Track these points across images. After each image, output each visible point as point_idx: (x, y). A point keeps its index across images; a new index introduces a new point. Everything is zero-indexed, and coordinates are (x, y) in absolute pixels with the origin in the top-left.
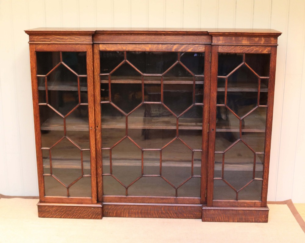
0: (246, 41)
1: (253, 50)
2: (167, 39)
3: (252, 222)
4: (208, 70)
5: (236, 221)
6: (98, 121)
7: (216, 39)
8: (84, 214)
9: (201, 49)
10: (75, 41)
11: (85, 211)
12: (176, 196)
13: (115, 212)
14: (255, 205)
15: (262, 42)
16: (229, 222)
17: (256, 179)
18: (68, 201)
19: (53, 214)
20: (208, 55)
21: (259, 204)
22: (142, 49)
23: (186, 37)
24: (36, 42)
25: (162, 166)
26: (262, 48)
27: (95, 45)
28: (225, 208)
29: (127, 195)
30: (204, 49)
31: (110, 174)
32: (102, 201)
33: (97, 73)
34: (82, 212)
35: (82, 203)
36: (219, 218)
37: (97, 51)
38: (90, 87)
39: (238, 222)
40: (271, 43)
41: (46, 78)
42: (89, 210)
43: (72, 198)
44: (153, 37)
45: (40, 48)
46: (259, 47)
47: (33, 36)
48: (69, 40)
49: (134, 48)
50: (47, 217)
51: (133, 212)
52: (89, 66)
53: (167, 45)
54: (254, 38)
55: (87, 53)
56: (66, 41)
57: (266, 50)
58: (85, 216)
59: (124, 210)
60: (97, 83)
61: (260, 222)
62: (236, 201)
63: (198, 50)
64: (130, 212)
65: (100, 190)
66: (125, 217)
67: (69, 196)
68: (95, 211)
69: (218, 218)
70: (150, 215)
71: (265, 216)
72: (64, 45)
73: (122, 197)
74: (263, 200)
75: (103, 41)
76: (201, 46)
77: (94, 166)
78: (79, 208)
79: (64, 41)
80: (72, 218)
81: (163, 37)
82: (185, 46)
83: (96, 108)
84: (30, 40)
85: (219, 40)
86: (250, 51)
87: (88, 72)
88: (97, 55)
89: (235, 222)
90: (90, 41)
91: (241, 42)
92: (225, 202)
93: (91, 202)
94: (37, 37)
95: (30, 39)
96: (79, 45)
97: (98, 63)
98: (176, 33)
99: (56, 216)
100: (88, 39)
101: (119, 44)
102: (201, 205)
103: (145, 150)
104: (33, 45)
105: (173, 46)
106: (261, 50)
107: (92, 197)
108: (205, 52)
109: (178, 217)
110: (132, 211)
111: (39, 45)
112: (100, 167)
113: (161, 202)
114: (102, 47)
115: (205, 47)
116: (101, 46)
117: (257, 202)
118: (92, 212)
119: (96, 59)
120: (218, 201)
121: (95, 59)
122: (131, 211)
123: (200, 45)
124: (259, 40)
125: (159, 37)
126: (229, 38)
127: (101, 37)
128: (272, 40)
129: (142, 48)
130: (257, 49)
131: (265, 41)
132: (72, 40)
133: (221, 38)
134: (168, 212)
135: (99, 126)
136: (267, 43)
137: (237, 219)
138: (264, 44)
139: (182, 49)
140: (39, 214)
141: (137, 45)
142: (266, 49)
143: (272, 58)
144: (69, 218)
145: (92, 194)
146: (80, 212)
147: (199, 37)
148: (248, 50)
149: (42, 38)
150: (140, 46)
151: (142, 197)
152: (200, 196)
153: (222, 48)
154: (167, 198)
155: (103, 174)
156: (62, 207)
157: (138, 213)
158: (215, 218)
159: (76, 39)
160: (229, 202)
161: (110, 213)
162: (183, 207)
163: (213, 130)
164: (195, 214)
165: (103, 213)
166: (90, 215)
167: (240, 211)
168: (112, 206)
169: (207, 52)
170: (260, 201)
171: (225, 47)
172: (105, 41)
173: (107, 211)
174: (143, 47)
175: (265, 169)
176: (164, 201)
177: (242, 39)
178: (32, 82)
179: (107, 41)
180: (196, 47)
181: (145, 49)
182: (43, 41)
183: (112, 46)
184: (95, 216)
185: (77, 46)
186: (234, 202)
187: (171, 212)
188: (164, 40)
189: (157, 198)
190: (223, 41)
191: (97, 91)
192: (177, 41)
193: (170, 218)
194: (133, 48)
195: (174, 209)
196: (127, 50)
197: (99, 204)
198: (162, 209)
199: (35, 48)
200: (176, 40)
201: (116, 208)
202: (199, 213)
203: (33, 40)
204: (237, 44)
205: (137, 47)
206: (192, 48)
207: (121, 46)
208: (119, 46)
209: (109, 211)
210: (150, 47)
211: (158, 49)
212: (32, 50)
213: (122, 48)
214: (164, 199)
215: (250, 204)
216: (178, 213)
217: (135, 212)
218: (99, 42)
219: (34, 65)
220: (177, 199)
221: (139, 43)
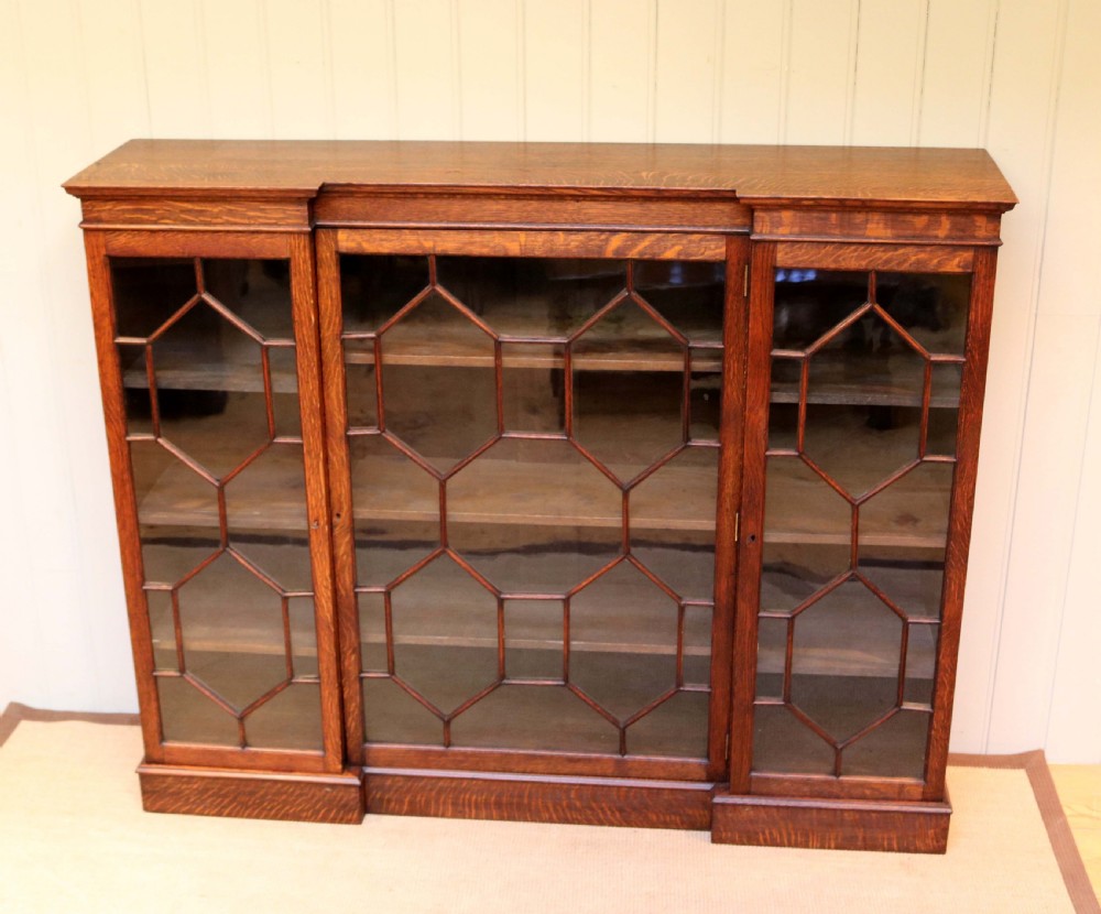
0: (881, 225)
1: (905, 261)
2: (584, 211)
3: (890, 849)
4: (736, 325)
5: (833, 845)
6: (340, 496)
7: (766, 218)
8: (300, 804)
9: (710, 249)
10: (246, 221)
11: (301, 795)
12: (623, 751)
13: (407, 800)
14: (900, 795)
15: (942, 233)
16: (806, 846)
17: (908, 706)
18: (242, 761)
19: (193, 802)
20: (737, 273)
21: (917, 793)
22: (495, 247)
23: (654, 207)
24: (108, 222)
25: (572, 649)
26: (940, 253)
27: (322, 235)
28: (792, 803)
29: (448, 744)
30: (724, 249)
31: (387, 675)
32: (363, 763)
33: (330, 333)
34: (291, 799)
35: (290, 770)
36: (771, 833)
37: (328, 255)
38: (308, 382)
39: (838, 847)
40: (974, 237)
41: (149, 348)
42: (317, 793)
43: (256, 754)
44: (535, 204)
45: (124, 244)
46: (928, 249)
47: (94, 203)
48: (225, 218)
49: (465, 244)
50: (173, 812)
51: (470, 800)
52: (299, 310)
53: (586, 234)
54: (909, 218)
55: (292, 264)
56: (215, 221)
57: (957, 260)
58: (302, 811)
59: (439, 793)
60: (332, 366)
61: (917, 851)
62: (834, 778)
63: (703, 254)
64: (461, 801)
65: (352, 724)
66: (443, 816)
67: (244, 744)
68: (335, 797)
69: (767, 832)
70: (530, 810)
71: (935, 834)
72: (209, 234)
73: (429, 752)
74: (932, 777)
75: (350, 219)
76: (712, 240)
77: (327, 648)
78: (279, 785)
79: (209, 219)
80: (257, 817)
81: (571, 206)
82: (652, 238)
83: (332, 450)
84: (84, 215)
85: (777, 223)
86: (894, 263)
87: (296, 331)
88: (330, 267)
89: (829, 848)
90: (301, 221)
91: (861, 233)
92: (792, 781)
93: (321, 768)
94: (109, 206)
95: (85, 211)
96: (263, 236)
97: (334, 296)
98: (619, 193)
99: (205, 808)
100: (294, 213)
101: (407, 231)
102: (707, 786)
103: (508, 596)
104: (96, 233)
105: (607, 240)
106: (935, 261)
107: (324, 749)
108: (725, 262)
109: (628, 823)
110: (467, 796)
111: (118, 233)
112: (350, 651)
113: (566, 770)
114: (347, 240)
115: (727, 245)
116: (342, 235)
117: (911, 785)
118: (326, 798)
119: (327, 283)
120: (768, 779)
121: (323, 281)
122: (464, 800)
123: (709, 237)
124: (927, 227)
125: (556, 205)
126: (815, 215)
127: (343, 204)
128: (978, 224)
129: (492, 245)
130: (922, 256)
131: (951, 230)
132: (234, 216)
133: (787, 215)
134: (594, 805)
135: (343, 515)
136: (962, 234)
137: (836, 838)
138: (947, 238)
139: (640, 249)
140: (145, 800)
141: (476, 233)
142: (955, 257)
143: (978, 289)
144: (249, 816)
145: (324, 739)
146: (284, 800)
147: (705, 206)
148: (887, 262)
149: (128, 210)
150: (487, 237)
151: (502, 754)
152: (705, 754)
153: (788, 250)
154: (589, 760)
155: (363, 675)
156: (221, 781)
157: (487, 804)
158: (757, 833)
159: (252, 214)
160: (806, 782)
161: (389, 801)
162: (644, 792)
163: (753, 538)
164: (688, 815)
165: (366, 802)
166: (319, 811)
167: (846, 814)
168: (397, 779)
169: (734, 260)
170: (922, 782)
171: (800, 248)
172: (356, 220)
173: (378, 796)
174: (496, 241)
175: (941, 674)
176: (579, 767)
177: (867, 221)
178: (101, 363)
179: (364, 220)
180: (694, 242)
181: (506, 250)
182: (131, 222)
183: (384, 237)
184: (338, 812)
185: (255, 240)
186: (826, 782)
187: (604, 805)
188: (575, 216)
189: (552, 757)
190: (792, 224)
191: (333, 395)
192: (624, 221)
193: (601, 823)
194: (461, 245)
195: (615, 798)
196: (439, 250)
197: (349, 771)
198: (572, 796)
199: (106, 246)
200: (618, 215)
201: (411, 787)
202: (702, 812)
203: (96, 215)
204: (848, 235)
205: (475, 242)
206: (678, 248)
207: (415, 237)
208: (408, 237)
209: (387, 797)
210: (523, 243)
211: (552, 250)
212: (96, 253)
213: (419, 242)
214: (578, 760)
215: (883, 790)
216: (628, 810)
217: (476, 800)
218: (337, 223)
219: (103, 305)
220: (625, 762)
221: (482, 226)
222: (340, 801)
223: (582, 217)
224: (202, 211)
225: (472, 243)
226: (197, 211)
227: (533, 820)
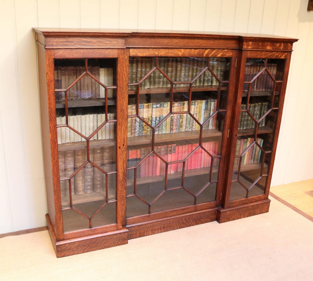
0: (270, 46)
1: (274, 56)
3: (258, 214)
4: (233, 75)
7: (246, 44)
8: (109, 242)
9: (229, 54)
10: (105, 45)
11: (110, 239)
12: (195, 204)
13: (138, 233)
14: (260, 199)
15: (282, 48)
16: (241, 218)
17: (263, 175)
18: (91, 233)
19: (75, 250)
20: (234, 61)
21: (263, 198)
22: (175, 54)
23: (217, 41)
24: (56, 46)
25: (184, 177)
26: (281, 53)
28: (238, 207)
29: (150, 213)
30: (232, 54)
31: (134, 195)
32: (126, 225)
33: (125, 83)
34: (107, 241)
35: (107, 232)
36: (233, 217)
37: (127, 57)
40: (288, 49)
42: (115, 237)
43: (95, 229)
45: (61, 54)
46: (279, 52)
48: (98, 44)
49: (167, 53)
50: (68, 255)
51: (156, 228)
52: (120, 76)
53: (199, 50)
54: (275, 44)
55: (119, 59)
56: (94, 45)
57: (284, 55)
58: (110, 244)
59: (148, 228)
60: (125, 95)
61: (263, 213)
62: (247, 198)
63: (226, 56)
64: (153, 229)
65: (123, 213)
66: (148, 235)
67: (91, 227)
70: (172, 227)
71: (267, 207)
72: (92, 50)
73: (145, 216)
74: (267, 193)
75: (134, 45)
78: (103, 238)
79: (92, 44)
80: (96, 250)
81: (197, 41)
82: (216, 50)
85: (248, 45)
86: (272, 56)
87: (118, 83)
88: (127, 61)
89: (246, 217)
90: (122, 45)
91: (265, 48)
92: (238, 202)
93: (116, 228)
94: (56, 40)
96: (110, 50)
97: (127, 71)
99: (79, 251)
100: (120, 42)
101: (151, 49)
102: (217, 208)
104: (51, 50)
105: (204, 52)
106: (280, 56)
107: (117, 222)
108: (232, 57)
109: (197, 224)
110: (155, 227)
111: (59, 50)
112: (124, 189)
113: (182, 213)
114: (133, 52)
115: (232, 52)
116: (131, 50)
117: (262, 196)
118: (118, 238)
120: (233, 202)
123: (229, 50)
124: (279, 46)
125: (192, 41)
126: (257, 43)
127: (132, 40)
128: (289, 46)
129: (174, 53)
132: (101, 43)
133: (250, 43)
134: (189, 221)
135: (125, 144)
136: (285, 48)
137: (247, 214)
138: (283, 49)
139: (212, 54)
140: (58, 254)
141: (170, 49)
143: (287, 63)
145: (116, 219)
146: (105, 242)
147: (228, 41)
148: (270, 56)
149: (63, 42)
150: (173, 51)
151: (165, 212)
152: (215, 200)
153: (250, 53)
154: (188, 208)
155: (127, 196)
156: (84, 241)
157: (161, 228)
158: (230, 218)
159: (106, 42)
160: (241, 201)
161: (133, 234)
162: (201, 214)
163: (236, 135)
164: (211, 218)
166: (115, 243)
167: (250, 207)
168: (136, 227)
169: (234, 57)
170: (264, 195)
171: (253, 53)
172: (136, 46)
173: (130, 234)
174: (176, 52)
175: (271, 165)
176: (185, 211)
177: (267, 45)
179: (138, 46)
180: (225, 52)
181: (178, 54)
182: (64, 45)
183: (144, 51)
184: (121, 242)
185: (107, 52)
186: (245, 200)
187: (191, 220)
188: (197, 44)
189: (178, 210)
190: (251, 46)
191: (125, 105)
192: (209, 45)
193: (190, 226)
194: (165, 53)
195: (194, 217)
196: (160, 55)
198: (183, 220)
199: (54, 55)
201: (140, 228)
202: (214, 216)
203: (51, 43)
204: (263, 49)
205: (170, 52)
206: (221, 54)
207: (153, 51)
208: (151, 51)
209: (133, 233)
210: (183, 52)
211: (190, 55)
212: (50, 58)
213: (154, 52)
214: (185, 209)
215: (257, 199)
216: (197, 220)
217: (158, 228)
218: (130, 47)
219: (51, 77)
220: (197, 206)
221: (173, 47)
222: (122, 237)
223: (199, 44)
224: (90, 41)
225: (169, 53)
226: (88, 41)
227: (173, 230)
